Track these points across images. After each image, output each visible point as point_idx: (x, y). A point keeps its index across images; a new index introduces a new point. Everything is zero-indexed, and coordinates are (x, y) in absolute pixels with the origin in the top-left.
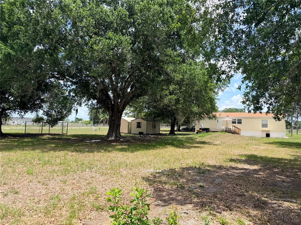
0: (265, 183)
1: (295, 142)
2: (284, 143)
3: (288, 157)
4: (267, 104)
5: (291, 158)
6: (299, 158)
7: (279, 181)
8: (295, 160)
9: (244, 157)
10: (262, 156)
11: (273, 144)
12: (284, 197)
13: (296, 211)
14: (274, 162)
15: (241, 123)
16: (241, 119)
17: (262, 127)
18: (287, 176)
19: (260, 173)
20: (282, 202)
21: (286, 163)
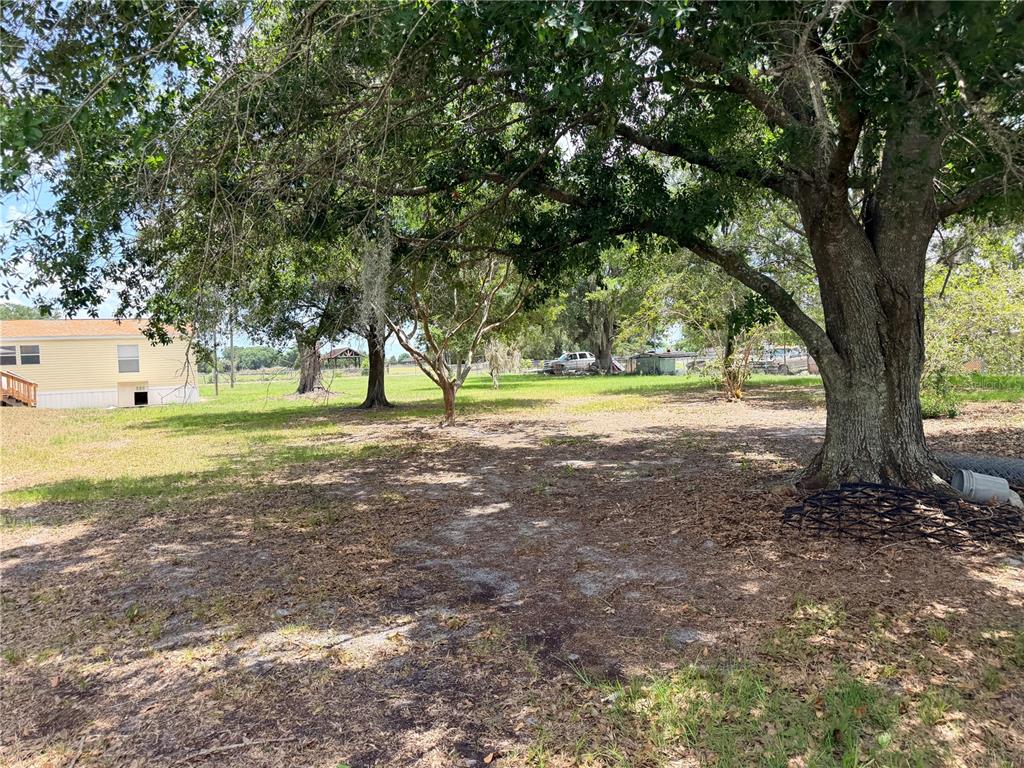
0: (104, 591)
1: (226, 412)
2: (191, 421)
3: (201, 466)
4: (116, 279)
5: (211, 469)
6: (232, 462)
7: (161, 566)
8: (221, 472)
9: (33, 498)
10: (108, 477)
11: (155, 427)
12: (175, 631)
13: (211, 676)
14: (151, 493)
15: (35, 360)
16: (37, 346)
17: (120, 372)
18: (193, 539)
19: (91, 552)
20: (162, 659)
21: (191, 489)
